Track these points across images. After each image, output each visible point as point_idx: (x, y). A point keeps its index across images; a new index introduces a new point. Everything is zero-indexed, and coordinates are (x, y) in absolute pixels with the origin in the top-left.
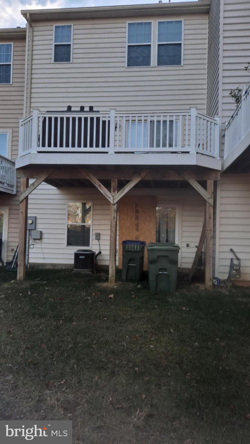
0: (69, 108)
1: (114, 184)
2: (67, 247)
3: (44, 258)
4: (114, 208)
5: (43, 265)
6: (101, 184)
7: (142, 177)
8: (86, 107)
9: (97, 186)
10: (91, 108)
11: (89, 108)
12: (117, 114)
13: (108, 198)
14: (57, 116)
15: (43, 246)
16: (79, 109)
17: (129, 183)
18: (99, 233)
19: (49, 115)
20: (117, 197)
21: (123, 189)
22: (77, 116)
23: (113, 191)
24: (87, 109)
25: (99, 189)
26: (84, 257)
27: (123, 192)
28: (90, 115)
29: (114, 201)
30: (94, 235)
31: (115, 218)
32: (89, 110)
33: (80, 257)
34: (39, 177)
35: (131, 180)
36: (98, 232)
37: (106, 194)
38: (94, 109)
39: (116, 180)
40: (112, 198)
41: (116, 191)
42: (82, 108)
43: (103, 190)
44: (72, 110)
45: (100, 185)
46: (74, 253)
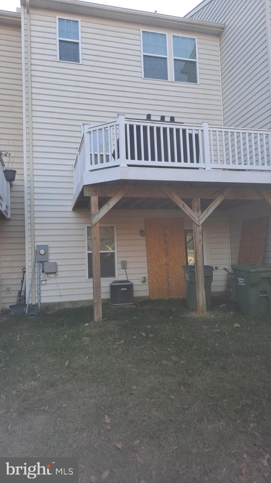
0: (149, 117)
1: (197, 203)
2: (89, 279)
3: (61, 296)
4: (199, 230)
5: (60, 304)
6: (185, 204)
7: (225, 196)
8: (167, 116)
9: (181, 206)
10: (172, 119)
11: (170, 118)
12: (210, 127)
13: (193, 219)
14: (147, 125)
15: (59, 281)
16: (159, 119)
17: (213, 203)
18: (126, 261)
19: (137, 122)
20: (202, 218)
21: (207, 209)
22: (155, 125)
23: (197, 211)
24: (168, 119)
25: (183, 209)
26: (126, 289)
27: (207, 212)
28: (182, 126)
29: (200, 222)
30: (120, 263)
31: (201, 241)
32: (170, 121)
33: (122, 289)
34: (115, 195)
35: (214, 199)
36: (124, 259)
37: (191, 215)
38: (176, 120)
39: (199, 199)
40: (197, 219)
41: (200, 211)
42: (163, 118)
43: (187, 210)
44: (151, 119)
45: (183, 205)
46: (109, 285)
